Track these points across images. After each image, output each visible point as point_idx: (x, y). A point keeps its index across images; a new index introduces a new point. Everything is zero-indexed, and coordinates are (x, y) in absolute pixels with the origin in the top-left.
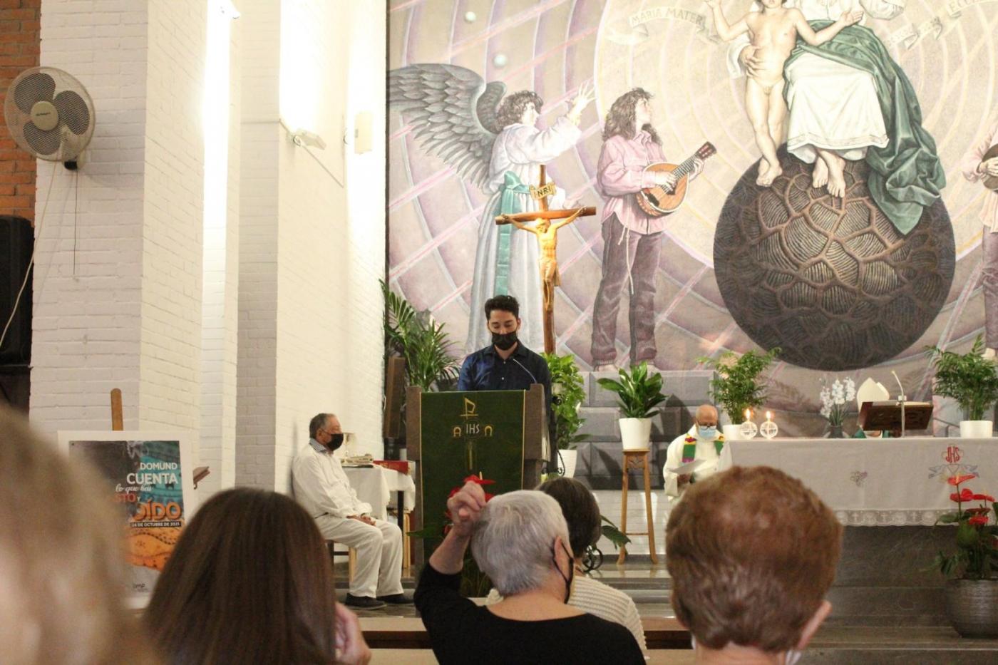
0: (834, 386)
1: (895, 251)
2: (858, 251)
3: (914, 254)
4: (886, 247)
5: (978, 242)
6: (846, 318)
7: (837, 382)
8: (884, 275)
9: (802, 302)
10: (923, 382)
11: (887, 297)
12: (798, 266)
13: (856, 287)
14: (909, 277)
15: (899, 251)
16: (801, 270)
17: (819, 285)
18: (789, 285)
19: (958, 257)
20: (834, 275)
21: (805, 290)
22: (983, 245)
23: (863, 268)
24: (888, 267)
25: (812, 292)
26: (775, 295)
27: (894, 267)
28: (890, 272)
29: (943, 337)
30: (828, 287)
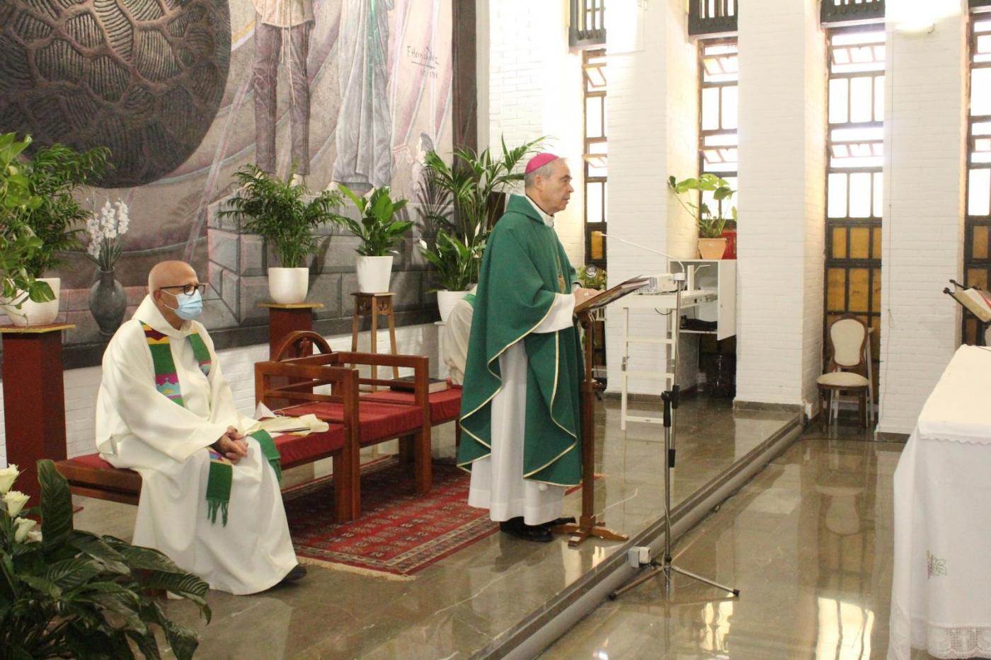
0: (105, 211)
1: (172, 21)
2: (133, 8)
3: (192, 31)
4: (163, 12)
5: (251, 33)
6: (117, 107)
7: (108, 204)
8: (161, 53)
9: (63, 73)
10: (199, 210)
11: (163, 86)
12: (58, 11)
13: (129, 64)
14: (185, 61)
15: (176, 23)
16: (62, 21)
17: (85, 49)
18: (46, 41)
19: (234, 47)
20: (103, 40)
21: (68, 56)
22: (255, 37)
23: (139, 36)
24: (165, 42)
25: (76, 59)
26: (26, 54)
27: (171, 44)
28: (167, 50)
29: (219, 150)
30: (95, 57)
